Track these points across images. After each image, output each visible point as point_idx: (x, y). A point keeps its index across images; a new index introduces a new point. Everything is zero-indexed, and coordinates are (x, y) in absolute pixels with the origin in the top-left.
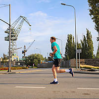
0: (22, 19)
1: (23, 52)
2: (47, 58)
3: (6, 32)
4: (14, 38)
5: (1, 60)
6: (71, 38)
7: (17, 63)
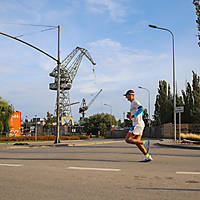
0: (80, 52)
1: (81, 110)
2: (122, 121)
3: (51, 75)
4: (65, 85)
5: (44, 123)
6: (165, 87)
7: (70, 129)
